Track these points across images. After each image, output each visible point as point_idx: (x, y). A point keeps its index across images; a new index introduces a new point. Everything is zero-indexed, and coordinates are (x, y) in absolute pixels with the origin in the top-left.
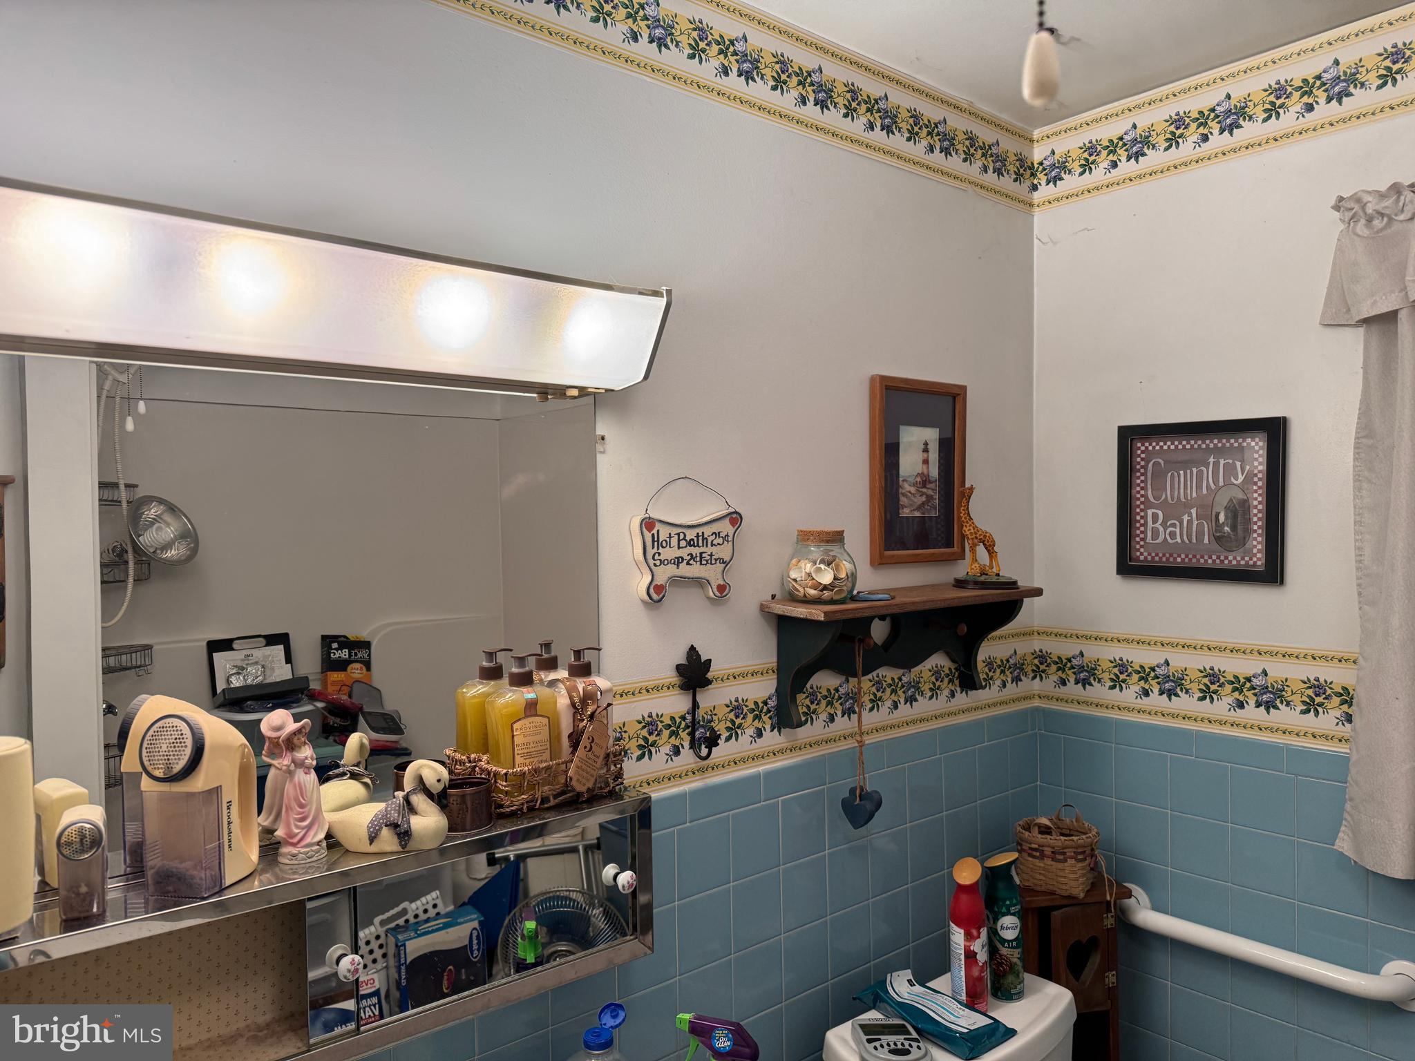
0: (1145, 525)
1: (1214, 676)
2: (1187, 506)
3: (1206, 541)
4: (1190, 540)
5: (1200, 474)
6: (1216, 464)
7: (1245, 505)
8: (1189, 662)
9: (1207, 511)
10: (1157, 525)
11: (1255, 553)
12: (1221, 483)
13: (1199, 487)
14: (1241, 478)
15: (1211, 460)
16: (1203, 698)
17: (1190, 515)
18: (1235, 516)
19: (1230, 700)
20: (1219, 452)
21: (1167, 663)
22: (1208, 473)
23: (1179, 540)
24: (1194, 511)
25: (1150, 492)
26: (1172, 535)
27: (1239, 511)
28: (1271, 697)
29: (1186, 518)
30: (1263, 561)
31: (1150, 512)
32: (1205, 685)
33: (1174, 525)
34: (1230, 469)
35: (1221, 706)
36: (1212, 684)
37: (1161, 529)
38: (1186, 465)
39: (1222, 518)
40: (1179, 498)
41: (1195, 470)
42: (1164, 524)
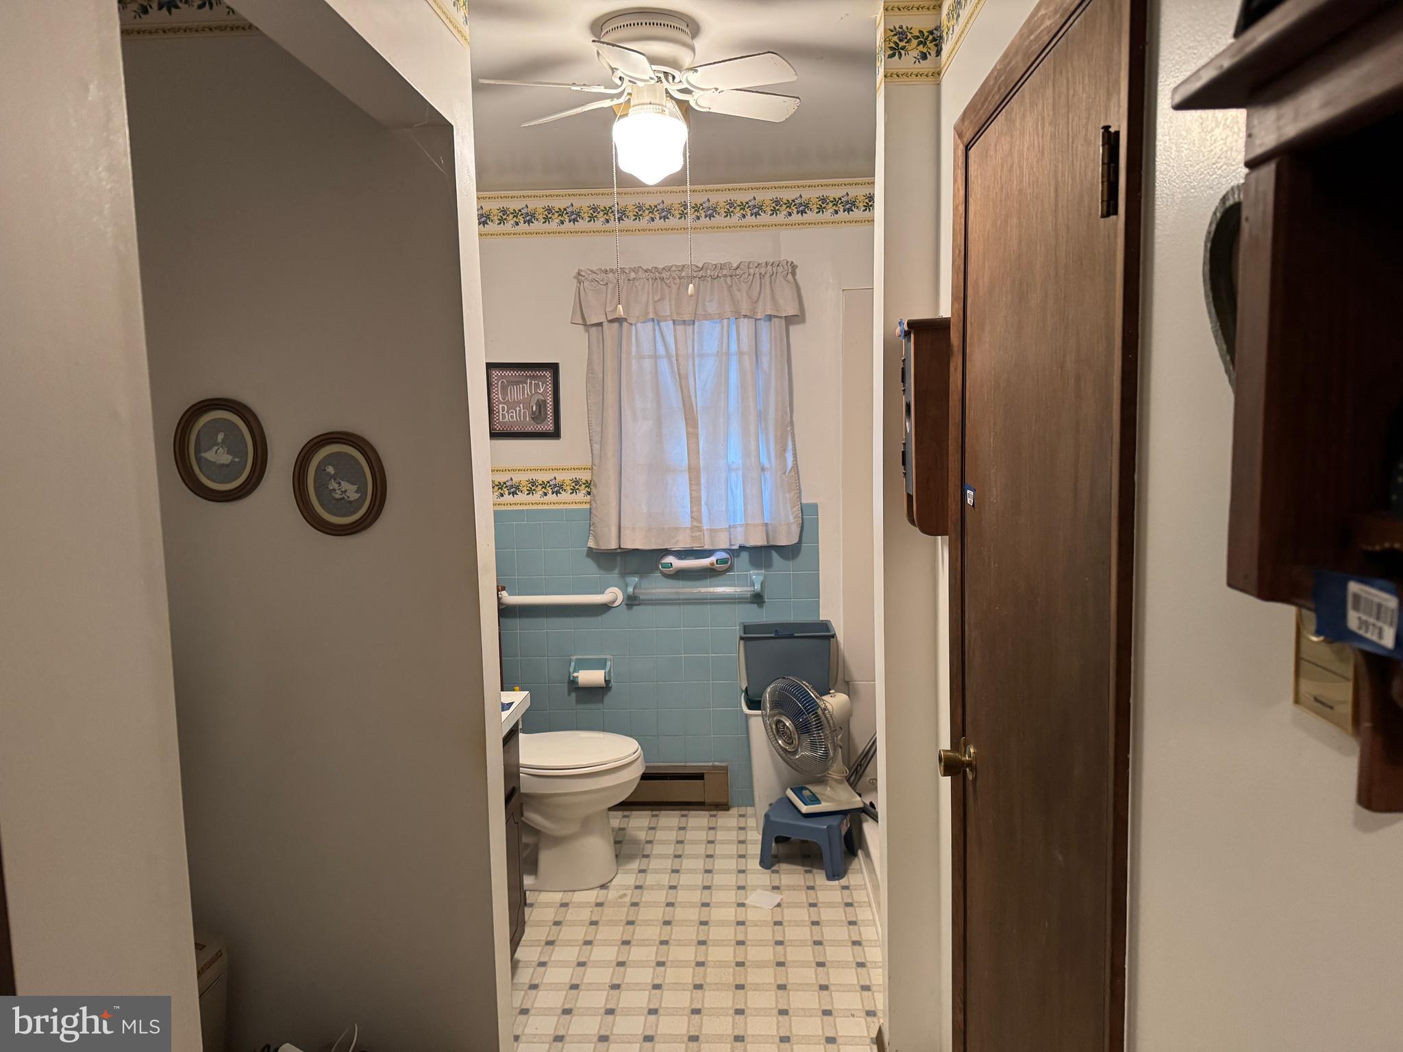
0: (498, 412)
1: (533, 483)
2: (519, 403)
3: (528, 420)
4: (520, 419)
5: (523, 387)
6: (531, 383)
7: (545, 402)
8: (522, 478)
9: (527, 405)
10: (504, 412)
11: (549, 426)
12: (533, 392)
13: (523, 394)
14: (542, 390)
15: (529, 381)
16: (529, 494)
17: (520, 407)
18: (540, 406)
19: (541, 493)
20: (533, 377)
21: (511, 479)
22: (527, 388)
23: (515, 419)
24: (521, 405)
25: (500, 396)
26: (512, 417)
27: (541, 405)
28: (558, 489)
29: (518, 409)
30: (553, 428)
31: (501, 406)
32: (530, 487)
33: (512, 412)
34: (537, 386)
35: (537, 497)
36: (533, 486)
37: (506, 414)
38: (517, 383)
39: (534, 408)
40: (514, 399)
41: (521, 386)
42: (507, 412)
